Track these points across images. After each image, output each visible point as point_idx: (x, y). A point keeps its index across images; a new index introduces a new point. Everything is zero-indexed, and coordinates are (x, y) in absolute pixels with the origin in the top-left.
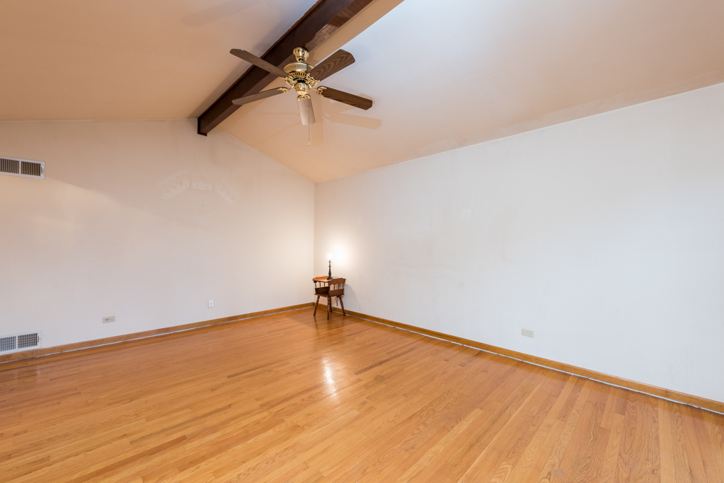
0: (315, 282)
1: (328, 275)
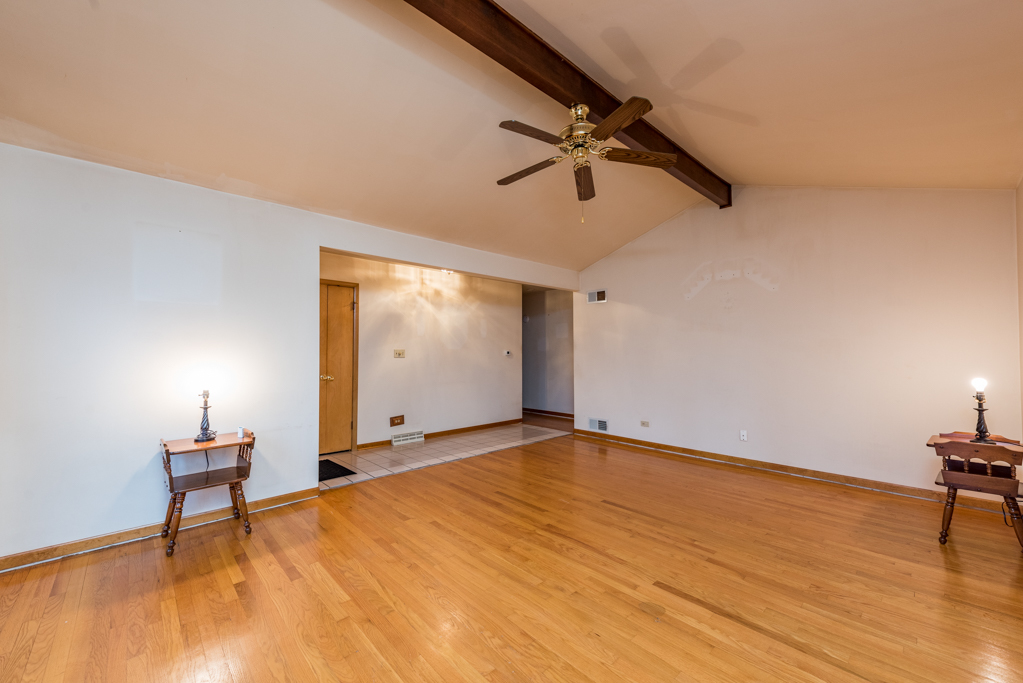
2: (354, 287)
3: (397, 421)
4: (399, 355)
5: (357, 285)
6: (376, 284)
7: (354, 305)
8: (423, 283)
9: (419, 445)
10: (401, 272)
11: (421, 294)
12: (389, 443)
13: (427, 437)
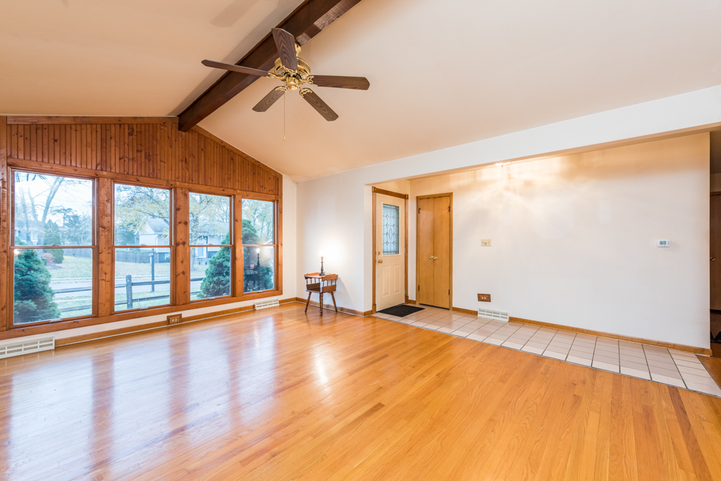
0: (306, 278)
1: (320, 272)
2: (450, 195)
3: (485, 298)
4: (485, 244)
5: (452, 193)
6: (465, 189)
7: (450, 209)
8: (510, 177)
9: (504, 325)
10: (486, 174)
11: (508, 189)
12: (475, 313)
13: (512, 320)
